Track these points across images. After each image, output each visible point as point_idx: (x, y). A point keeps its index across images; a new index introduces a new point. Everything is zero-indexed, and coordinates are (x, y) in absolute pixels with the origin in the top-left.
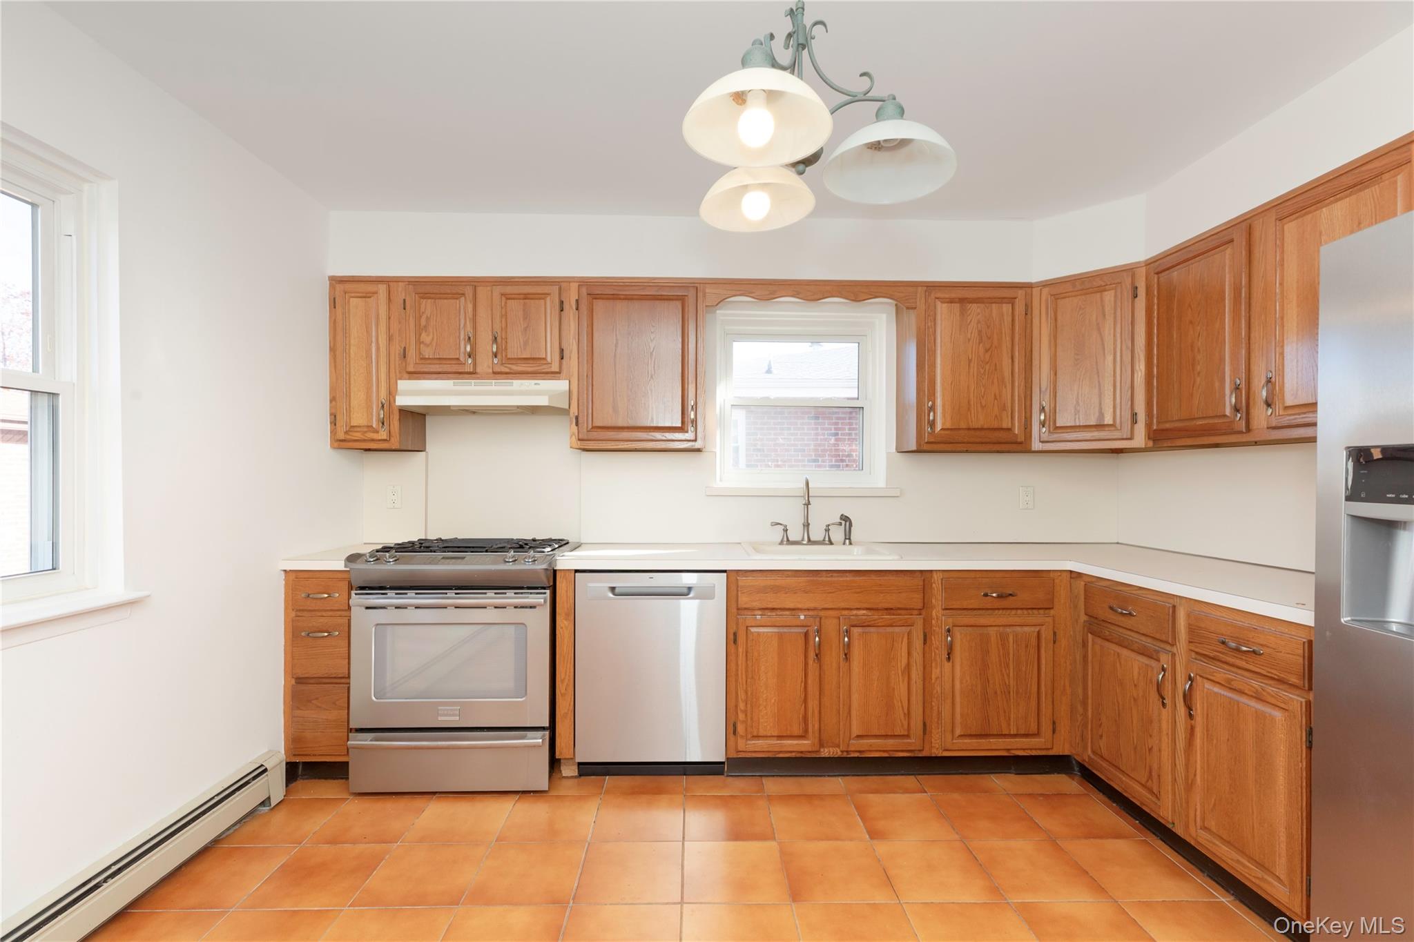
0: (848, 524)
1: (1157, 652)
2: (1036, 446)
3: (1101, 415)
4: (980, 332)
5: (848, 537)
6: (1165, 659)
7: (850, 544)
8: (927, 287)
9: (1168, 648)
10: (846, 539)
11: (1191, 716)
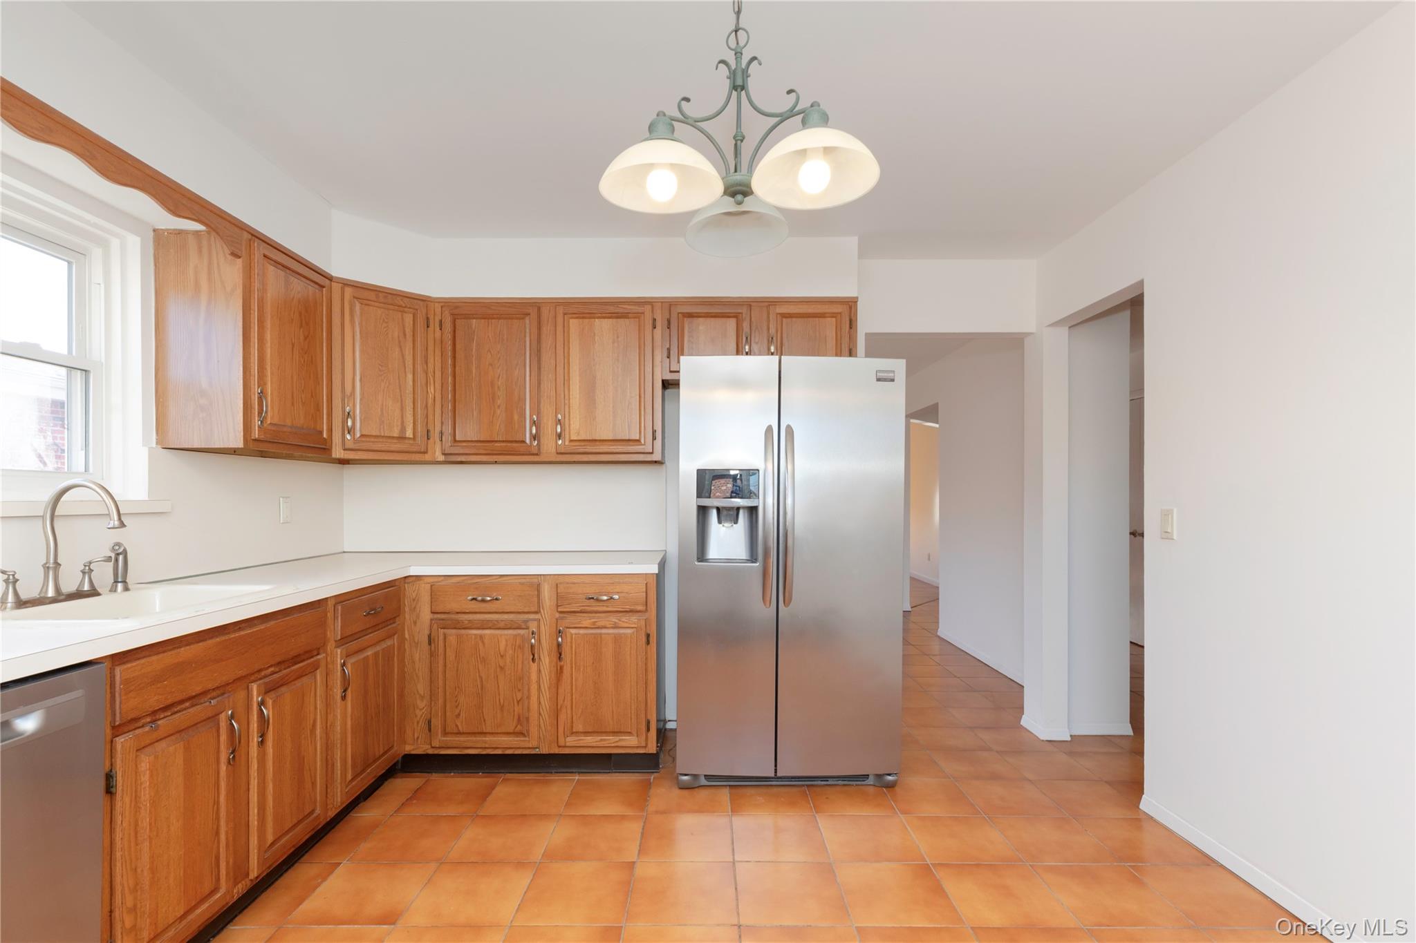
0: (121, 557)
1: (526, 621)
2: (338, 453)
3: (403, 429)
4: (300, 314)
5: (121, 579)
6: (533, 627)
7: (126, 589)
8: (252, 235)
9: (532, 616)
10: (116, 582)
11: (560, 658)
